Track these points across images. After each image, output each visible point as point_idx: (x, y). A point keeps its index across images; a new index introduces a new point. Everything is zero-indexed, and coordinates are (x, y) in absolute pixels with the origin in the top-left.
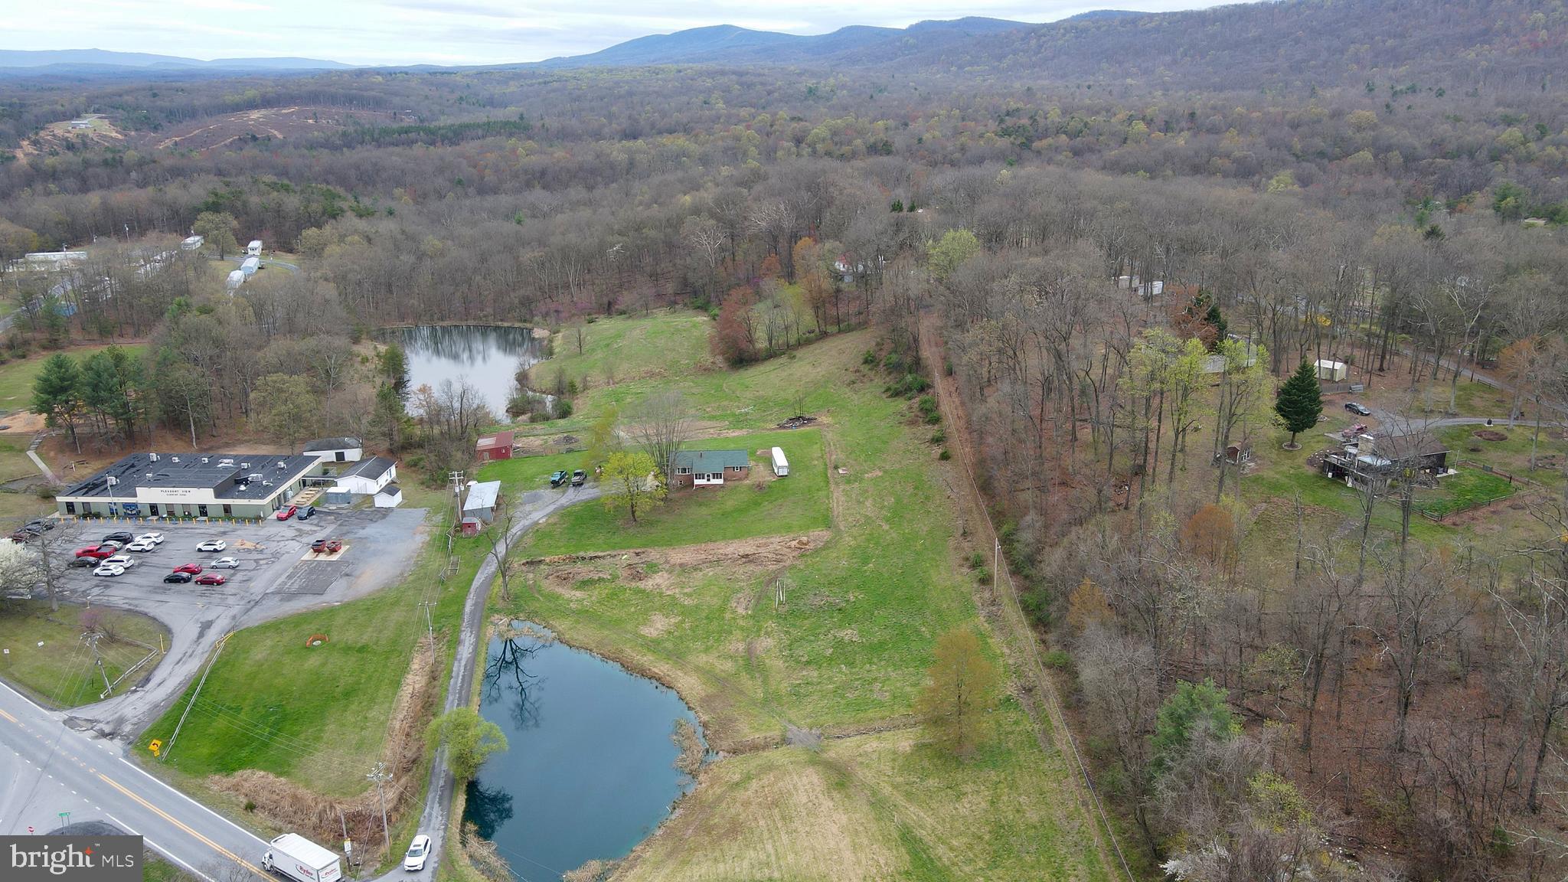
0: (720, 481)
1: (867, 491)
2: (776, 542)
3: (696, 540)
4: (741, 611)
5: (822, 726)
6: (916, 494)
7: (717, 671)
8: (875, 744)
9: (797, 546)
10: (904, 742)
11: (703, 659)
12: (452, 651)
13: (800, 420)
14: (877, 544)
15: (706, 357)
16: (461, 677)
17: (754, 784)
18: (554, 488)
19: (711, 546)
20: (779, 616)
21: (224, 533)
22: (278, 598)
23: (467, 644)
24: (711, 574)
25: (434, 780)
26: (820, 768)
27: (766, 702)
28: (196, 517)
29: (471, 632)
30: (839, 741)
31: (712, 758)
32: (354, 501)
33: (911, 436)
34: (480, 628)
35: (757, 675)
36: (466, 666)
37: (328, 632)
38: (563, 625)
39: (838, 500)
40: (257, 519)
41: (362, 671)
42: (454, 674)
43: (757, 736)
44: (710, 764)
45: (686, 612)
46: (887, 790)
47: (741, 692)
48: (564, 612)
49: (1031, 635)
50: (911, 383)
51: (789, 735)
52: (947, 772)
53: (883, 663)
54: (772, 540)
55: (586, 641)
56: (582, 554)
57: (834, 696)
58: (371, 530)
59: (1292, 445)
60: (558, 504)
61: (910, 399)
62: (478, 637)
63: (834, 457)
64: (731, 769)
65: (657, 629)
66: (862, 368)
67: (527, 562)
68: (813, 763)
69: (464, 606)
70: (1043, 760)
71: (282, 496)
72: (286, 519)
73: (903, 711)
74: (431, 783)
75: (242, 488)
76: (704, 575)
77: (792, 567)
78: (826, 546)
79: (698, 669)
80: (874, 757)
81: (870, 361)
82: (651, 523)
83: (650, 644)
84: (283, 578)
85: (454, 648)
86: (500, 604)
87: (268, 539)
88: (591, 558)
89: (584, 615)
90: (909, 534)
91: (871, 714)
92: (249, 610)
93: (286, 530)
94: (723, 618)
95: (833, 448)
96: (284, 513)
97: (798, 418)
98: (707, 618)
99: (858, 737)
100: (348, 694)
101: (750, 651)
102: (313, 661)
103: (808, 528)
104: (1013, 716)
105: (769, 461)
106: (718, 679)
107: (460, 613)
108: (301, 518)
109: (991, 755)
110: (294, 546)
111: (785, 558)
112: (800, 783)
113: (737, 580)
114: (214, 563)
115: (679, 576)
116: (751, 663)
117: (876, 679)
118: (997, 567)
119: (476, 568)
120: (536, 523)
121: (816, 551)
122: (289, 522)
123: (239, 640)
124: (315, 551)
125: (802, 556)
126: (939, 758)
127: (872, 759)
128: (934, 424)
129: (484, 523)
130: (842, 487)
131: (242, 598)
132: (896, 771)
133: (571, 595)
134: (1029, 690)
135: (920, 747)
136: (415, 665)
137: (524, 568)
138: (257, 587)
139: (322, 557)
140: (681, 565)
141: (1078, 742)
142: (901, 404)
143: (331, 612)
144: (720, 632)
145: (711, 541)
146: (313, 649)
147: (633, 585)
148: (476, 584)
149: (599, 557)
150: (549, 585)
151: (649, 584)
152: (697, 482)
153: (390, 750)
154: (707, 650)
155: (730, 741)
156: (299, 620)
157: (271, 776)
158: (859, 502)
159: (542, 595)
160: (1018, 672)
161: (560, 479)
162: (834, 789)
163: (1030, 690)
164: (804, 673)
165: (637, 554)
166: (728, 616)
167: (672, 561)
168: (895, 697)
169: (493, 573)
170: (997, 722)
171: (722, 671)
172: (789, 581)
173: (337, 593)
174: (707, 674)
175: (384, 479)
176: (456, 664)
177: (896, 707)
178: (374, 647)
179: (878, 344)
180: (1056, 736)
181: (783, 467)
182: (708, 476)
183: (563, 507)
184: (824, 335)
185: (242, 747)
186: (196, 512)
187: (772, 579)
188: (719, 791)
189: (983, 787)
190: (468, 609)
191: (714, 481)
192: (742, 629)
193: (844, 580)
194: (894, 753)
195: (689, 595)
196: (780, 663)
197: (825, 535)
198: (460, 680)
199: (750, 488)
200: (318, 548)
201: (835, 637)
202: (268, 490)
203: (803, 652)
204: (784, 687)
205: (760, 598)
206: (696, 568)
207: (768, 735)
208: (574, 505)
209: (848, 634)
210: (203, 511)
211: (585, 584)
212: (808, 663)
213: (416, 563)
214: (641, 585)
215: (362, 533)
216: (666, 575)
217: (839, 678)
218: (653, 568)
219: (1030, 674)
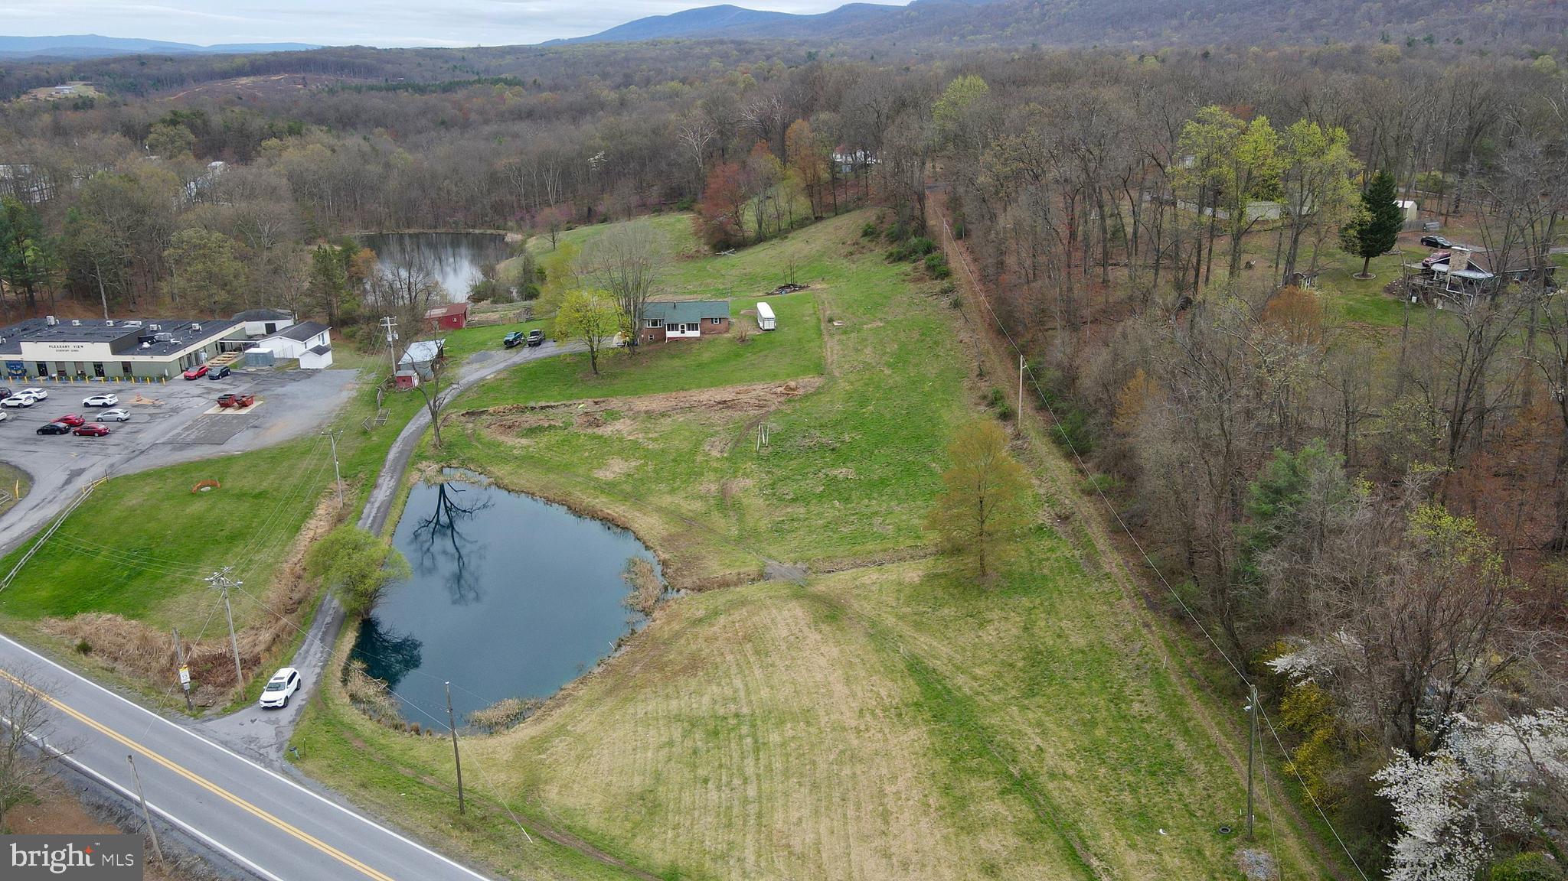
0: (696, 334)
1: (866, 340)
2: (759, 389)
3: (665, 389)
4: (715, 453)
5: (808, 560)
6: (923, 341)
7: (683, 511)
8: (875, 576)
9: (785, 392)
10: (912, 573)
11: (667, 500)
12: (365, 494)
13: (791, 287)
14: (878, 387)
15: (691, 246)
16: (371, 518)
17: (722, 619)
18: (507, 348)
19: (682, 394)
20: (760, 458)
21: (120, 391)
22: (170, 447)
23: (384, 487)
24: (682, 419)
25: (319, 617)
26: (805, 602)
27: (740, 540)
28: (90, 377)
29: (392, 477)
30: (830, 575)
31: (672, 595)
32: (278, 364)
33: (918, 291)
34: (403, 472)
35: (731, 513)
36: (379, 508)
37: (221, 480)
38: (500, 471)
39: (833, 350)
40: (161, 378)
41: (255, 516)
42: (364, 516)
43: (730, 573)
44: (668, 601)
45: (648, 455)
46: (890, 621)
47: (711, 531)
48: (505, 458)
49: (1065, 465)
50: (916, 245)
51: (768, 570)
52: (966, 601)
53: (884, 498)
54: (754, 387)
55: (528, 485)
56: (532, 404)
57: (825, 531)
58: (291, 388)
59: (1364, 275)
60: (510, 362)
61: (915, 261)
62: (399, 481)
63: (828, 312)
64: (698, 606)
65: (614, 473)
66: (861, 240)
67: (467, 413)
68: (797, 597)
69: (387, 453)
70: (1088, 584)
71: (193, 356)
72: (194, 378)
73: (909, 542)
74: (315, 620)
75: (146, 345)
76: (673, 421)
77: (777, 412)
78: (818, 392)
79: (659, 510)
80: (874, 588)
81: (869, 233)
82: (614, 376)
83: (604, 486)
84: (179, 430)
85: (370, 491)
86: (431, 451)
87: (170, 396)
88: (542, 408)
89: (527, 460)
90: (915, 376)
91: (870, 546)
92: (130, 459)
93: (192, 388)
94: (694, 461)
95: (827, 305)
96: (193, 372)
97: (789, 286)
98: (674, 461)
99: (854, 570)
100: (234, 538)
101: (724, 492)
102: (197, 507)
103: (798, 375)
104: (1047, 543)
105: (754, 317)
106: (684, 519)
107: (382, 461)
108: (212, 378)
109: (1022, 583)
110: (201, 402)
111: (769, 403)
112: (779, 618)
113: (712, 425)
114: (99, 416)
115: (643, 422)
116: (725, 503)
117: (876, 513)
118: (1021, 404)
119: (408, 420)
120: (483, 379)
121: (806, 397)
122: (199, 381)
123: (111, 488)
124: (222, 405)
125: (790, 401)
126: (956, 587)
127: (871, 591)
128: (943, 279)
129: (422, 379)
130: (837, 337)
131: (127, 448)
132: (901, 602)
133: (516, 443)
134: (1064, 519)
135: (931, 578)
136: (321, 510)
137: (462, 418)
138: (145, 438)
139: (229, 411)
140: (647, 412)
141: (1131, 564)
142: (906, 267)
143: (230, 460)
144: (689, 475)
145: (683, 389)
146: (201, 495)
147: (590, 431)
148: (405, 433)
149: (552, 407)
150: (487, 434)
151: (607, 430)
152: (670, 334)
153: (274, 593)
154: (672, 491)
155: (695, 578)
156: (185, 469)
157: (120, 619)
158: (857, 350)
159: (481, 443)
160: (1051, 500)
161: (515, 339)
162: (823, 622)
163: (1067, 518)
164: (789, 510)
165: (596, 403)
166: (699, 458)
167: (636, 409)
168: (900, 530)
169: (427, 423)
170: (1028, 550)
171: (690, 511)
172: (774, 425)
173: (239, 443)
174: (673, 515)
175: (314, 342)
176: (368, 506)
177: (901, 539)
178: (274, 493)
179: (878, 218)
180: (1103, 560)
181: (769, 319)
182: (683, 327)
183: (515, 364)
184: (819, 219)
185: (90, 590)
186: (92, 371)
187: (754, 424)
188: (677, 628)
189: (1012, 614)
190: (391, 456)
191: (689, 334)
192: (716, 470)
193: (838, 423)
194: (900, 584)
195: (655, 440)
196: (761, 502)
197: (818, 381)
198: (370, 521)
199: (731, 341)
200: (225, 402)
201: (827, 475)
202: (175, 348)
203: (789, 490)
204: (764, 524)
205: (738, 441)
206: (663, 415)
207: (742, 570)
208: (528, 362)
209: (841, 472)
210: (99, 369)
211: (532, 431)
212: (793, 500)
213: (337, 416)
214: (599, 431)
215: (280, 390)
216: (628, 422)
217: (830, 514)
218: (614, 416)
219: (1067, 502)
